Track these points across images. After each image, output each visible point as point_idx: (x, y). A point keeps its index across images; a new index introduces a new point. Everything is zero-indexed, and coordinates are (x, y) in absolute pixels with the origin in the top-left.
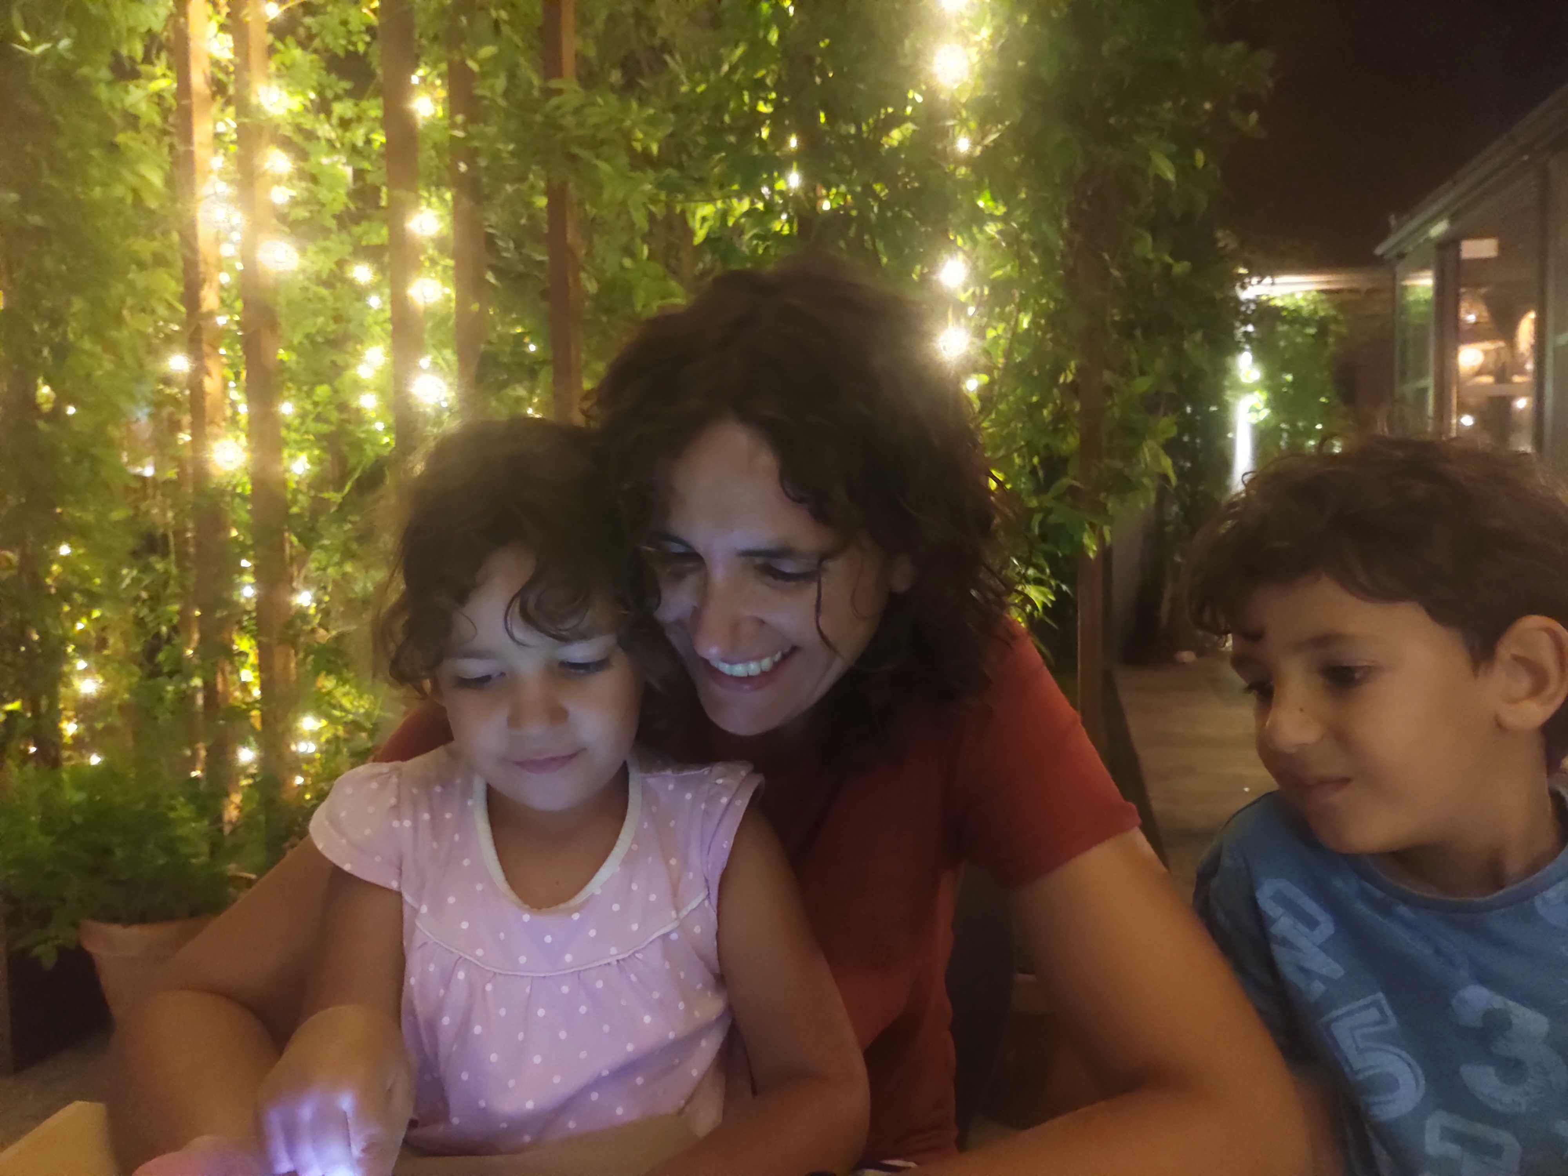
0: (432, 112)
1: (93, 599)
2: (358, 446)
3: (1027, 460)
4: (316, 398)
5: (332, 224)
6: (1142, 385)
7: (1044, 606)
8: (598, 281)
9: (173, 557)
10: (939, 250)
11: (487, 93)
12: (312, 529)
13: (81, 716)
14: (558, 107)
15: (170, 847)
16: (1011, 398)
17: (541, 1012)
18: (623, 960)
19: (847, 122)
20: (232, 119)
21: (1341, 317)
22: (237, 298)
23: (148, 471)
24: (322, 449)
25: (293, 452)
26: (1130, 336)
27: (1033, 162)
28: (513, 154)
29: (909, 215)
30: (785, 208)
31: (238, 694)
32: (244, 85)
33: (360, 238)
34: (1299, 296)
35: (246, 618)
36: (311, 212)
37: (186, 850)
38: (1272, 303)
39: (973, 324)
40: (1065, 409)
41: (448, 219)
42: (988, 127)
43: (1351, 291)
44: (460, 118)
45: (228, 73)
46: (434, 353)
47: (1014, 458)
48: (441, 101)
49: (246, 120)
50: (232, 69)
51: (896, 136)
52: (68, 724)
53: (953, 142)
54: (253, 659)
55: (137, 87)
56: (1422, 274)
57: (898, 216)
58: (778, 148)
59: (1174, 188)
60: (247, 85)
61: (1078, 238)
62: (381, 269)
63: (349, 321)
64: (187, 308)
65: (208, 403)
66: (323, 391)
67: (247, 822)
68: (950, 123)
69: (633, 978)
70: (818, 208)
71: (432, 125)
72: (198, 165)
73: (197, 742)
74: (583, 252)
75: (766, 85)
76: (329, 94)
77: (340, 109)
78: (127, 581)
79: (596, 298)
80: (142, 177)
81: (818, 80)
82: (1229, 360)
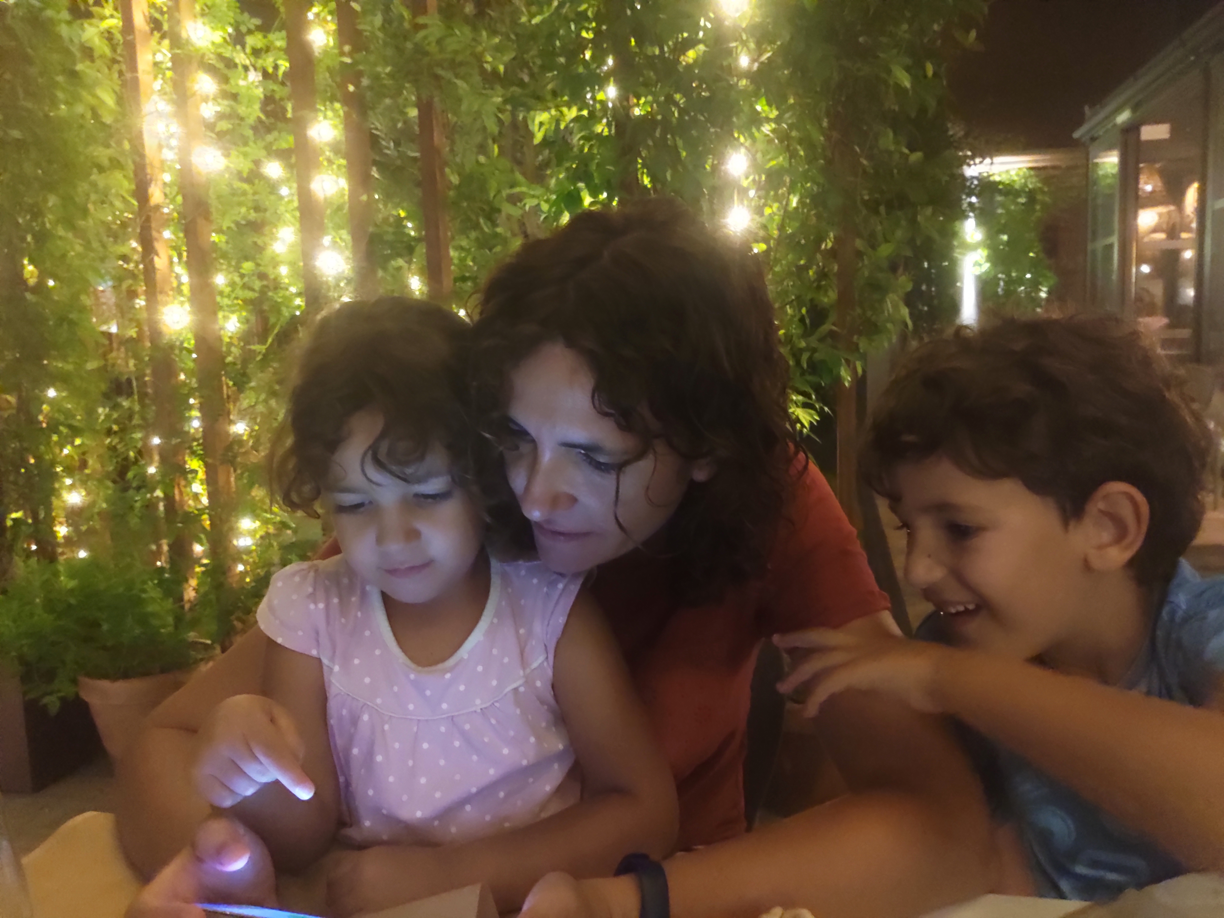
0: (326, 42)
1: (75, 431)
2: (276, 308)
3: (797, 311)
4: (242, 271)
5: (250, 133)
6: (885, 250)
7: (811, 423)
8: (459, 175)
9: (136, 397)
10: (726, 146)
11: (368, 28)
12: (244, 374)
13: (70, 521)
14: (425, 38)
15: (144, 620)
16: (784, 262)
17: (425, 746)
18: (486, 708)
19: (652, 45)
20: (167, 50)
21: (1046, 189)
22: (177, 194)
23: (114, 329)
24: (247, 311)
25: (227, 314)
26: (877, 212)
27: (799, 74)
28: (390, 75)
29: (702, 118)
30: (605, 115)
31: (191, 502)
32: (176, 22)
33: (271, 144)
34: (1013, 173)
35: (195, 443)
36: (233, 125)
37: (155, 622)
38: (992, 179)
39: (753, 204)
40: (826, 270)
41: (341, 127)
42: (764, 46)
43: (1054, 168)
44: (347, 48)
45: (162, 13)
46: (333, 233)
47: (787, 309)
48: (331, 32)
49: (178, 51)
50: (165, 9)
51: (691, 55)
52: (60, 527)
53: (736, 59)
54: (201, 475)
55: (91, 25)
56: (1110, 153)
57: (694, 121)
58: (599, 67)
59: (910, 92)
60: (178, 22)
61: (835, 135)
62: (289, 167)
63: (266, 210)
64: (138, 202)
65: (159, 276)
66: (248, 266)
67: (202, 601)
68: (733, 44)
69: (493, 721)
70: (631, 114)
71: (326, 52)
72: (142, 88)
73: (161, 539)
74: (447, 149)
75: (588, 18)
76: (244, 29)
77: (252, 41)
78: (102, 417)
79: (458, 188)
80: (98, 98)
81: (629, 12)
82: (957, 224)
